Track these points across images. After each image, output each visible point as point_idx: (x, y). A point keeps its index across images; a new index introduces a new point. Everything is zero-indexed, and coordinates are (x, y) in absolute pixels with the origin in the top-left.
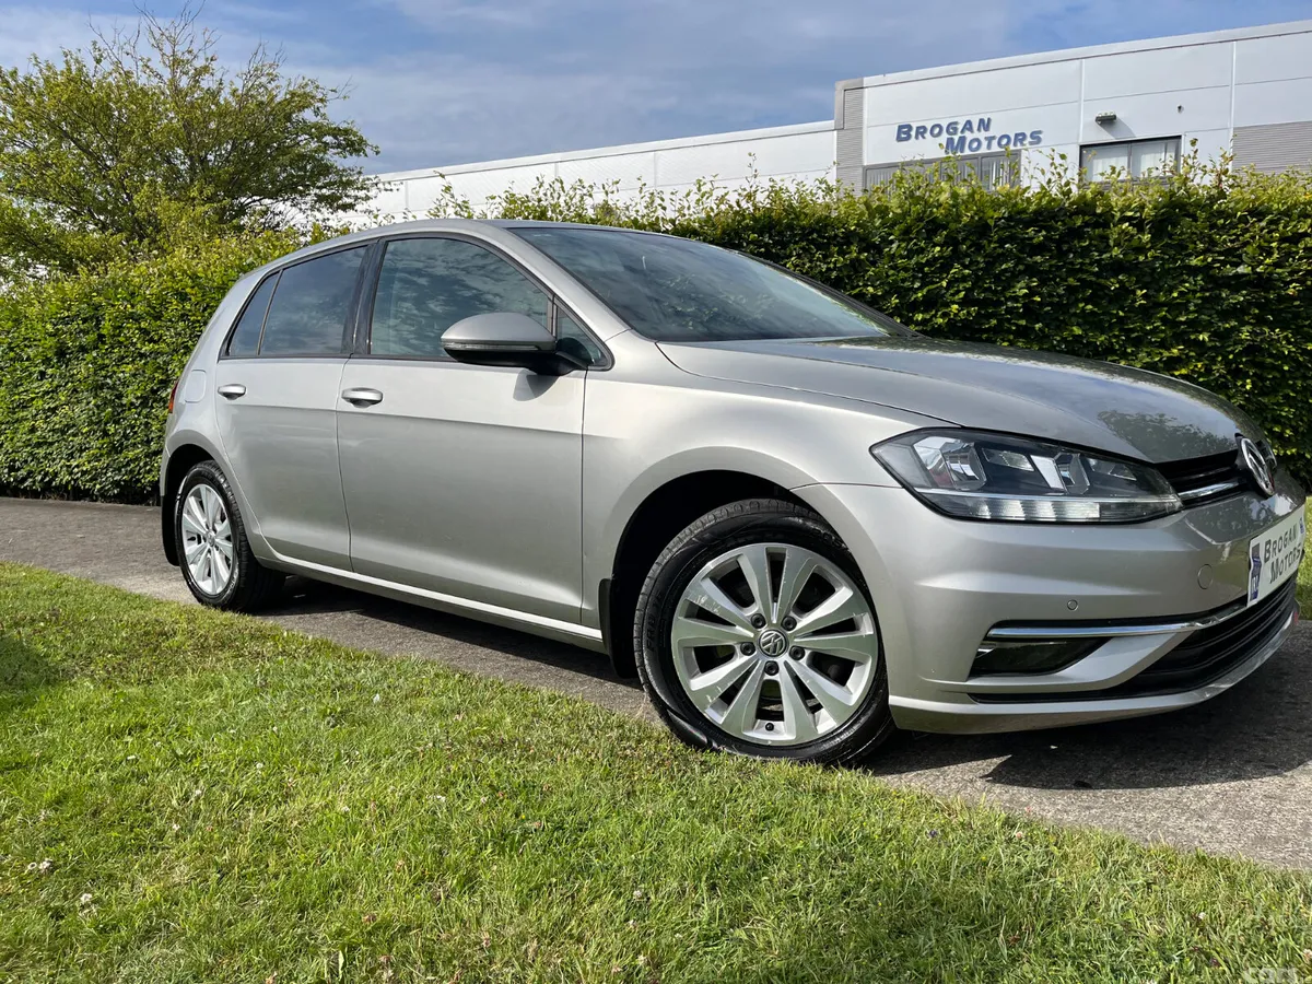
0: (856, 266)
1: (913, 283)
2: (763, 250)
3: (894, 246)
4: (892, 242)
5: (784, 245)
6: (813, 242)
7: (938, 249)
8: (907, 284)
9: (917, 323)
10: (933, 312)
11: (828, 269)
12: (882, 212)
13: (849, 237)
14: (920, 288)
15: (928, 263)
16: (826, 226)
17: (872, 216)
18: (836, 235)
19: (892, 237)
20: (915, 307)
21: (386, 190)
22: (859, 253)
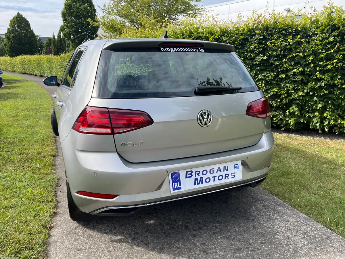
0: (299, 43)
1: (322, 50)
2: (261, 38)
3: (318, 36)
4: (317, 34)
5: (272, 35)
6: (282, 34)
7: (333, 38)
8: (320, 51)
9: (320, 66)
10: (329, 63)
11: (286, 45)
12: (316, 22)
13: (297, 33)
14: (325, 53)
15: (328, 43)
16: (290, 27)
17: (312, 23)
18: (292, 32)
19: (316, 32)
20: (321, 60)
21: (209, 12)
22: (301, 38)
